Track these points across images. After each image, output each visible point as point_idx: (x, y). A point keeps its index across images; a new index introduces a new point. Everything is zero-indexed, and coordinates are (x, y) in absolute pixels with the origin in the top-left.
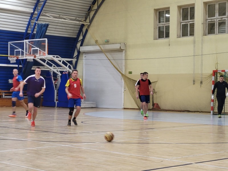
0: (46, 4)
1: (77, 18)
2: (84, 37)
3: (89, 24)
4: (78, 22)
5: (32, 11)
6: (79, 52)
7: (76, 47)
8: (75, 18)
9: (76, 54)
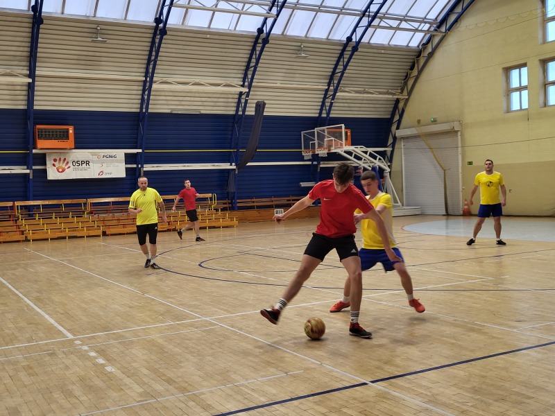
0: (345, 75)
1: (390, 91)
2: (401, 116)
3: (407, 97)
4: (391, 96)
5: (327, 87)
6: (395, 138)
7: (391, 131)
8: (386, 90)
9: (390, 141)
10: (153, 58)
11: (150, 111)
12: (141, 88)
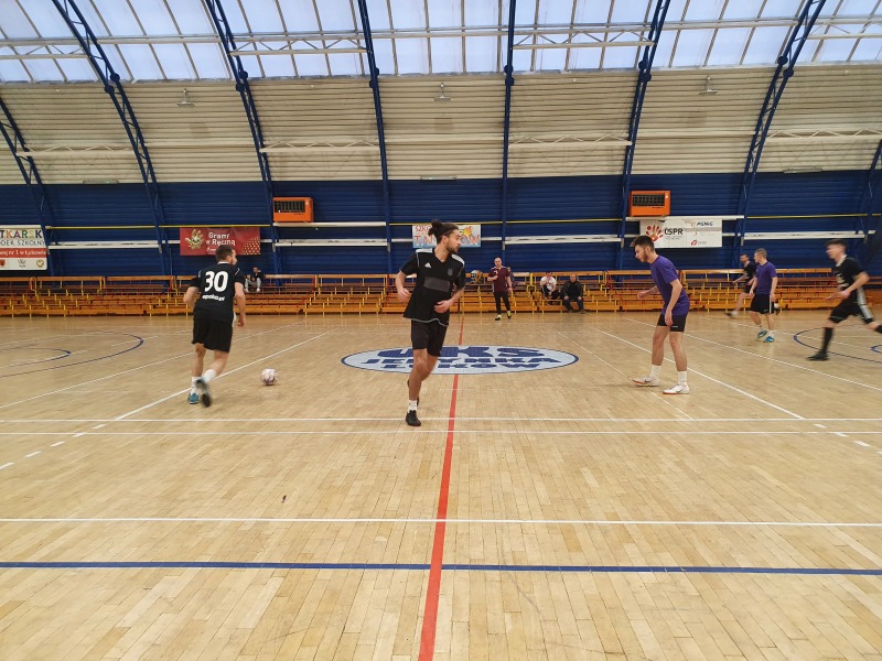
10: (770, 107)
11: (758, 170)
12: (749, 144)
